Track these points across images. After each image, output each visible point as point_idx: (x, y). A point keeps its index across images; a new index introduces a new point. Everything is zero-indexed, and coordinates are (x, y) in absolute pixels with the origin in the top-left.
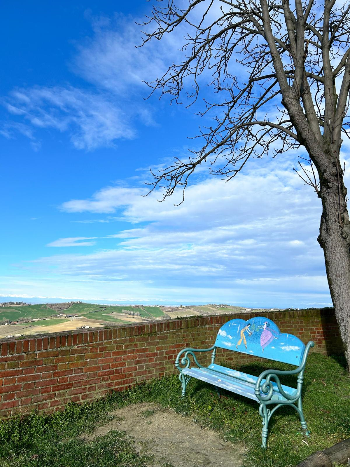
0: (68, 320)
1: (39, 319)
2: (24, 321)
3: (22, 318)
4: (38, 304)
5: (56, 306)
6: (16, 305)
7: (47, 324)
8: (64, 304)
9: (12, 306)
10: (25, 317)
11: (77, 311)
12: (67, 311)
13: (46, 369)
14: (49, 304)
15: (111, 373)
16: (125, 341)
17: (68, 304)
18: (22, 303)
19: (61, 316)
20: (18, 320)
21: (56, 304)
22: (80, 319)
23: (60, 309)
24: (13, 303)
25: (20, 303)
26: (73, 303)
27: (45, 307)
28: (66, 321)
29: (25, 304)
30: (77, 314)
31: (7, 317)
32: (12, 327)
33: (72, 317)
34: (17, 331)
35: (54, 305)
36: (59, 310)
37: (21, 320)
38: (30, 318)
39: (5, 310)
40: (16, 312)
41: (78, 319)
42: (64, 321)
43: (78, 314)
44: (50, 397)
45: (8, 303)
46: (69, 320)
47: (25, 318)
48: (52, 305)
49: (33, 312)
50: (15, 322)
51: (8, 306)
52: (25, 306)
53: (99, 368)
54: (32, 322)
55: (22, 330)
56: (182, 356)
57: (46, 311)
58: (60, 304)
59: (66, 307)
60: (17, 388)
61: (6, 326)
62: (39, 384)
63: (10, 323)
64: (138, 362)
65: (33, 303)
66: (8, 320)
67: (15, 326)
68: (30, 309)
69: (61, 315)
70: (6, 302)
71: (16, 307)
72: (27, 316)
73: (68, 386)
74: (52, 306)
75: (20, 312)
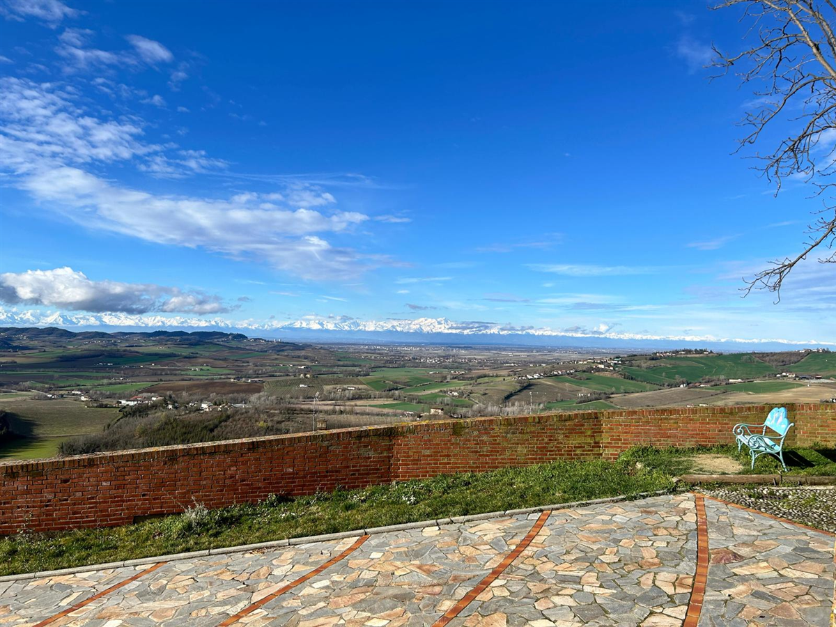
0: (801, 385)
1: (740, 380)
2: (713, 383)
3: (707, 377)
4: (736, 353)
5: (772, 358)
6: (696, 354)
7: (758, 389)
8: (791, 354)
9: (689, 356)
10: (713, 375)
11: (819, 368)
12: (797, 367)
13: (655, 426)
14: (758, 353)
15: (697, 434)
16: (708, 417)
17: (798, 354)
18: (705, 351)
19: (784, 376)
20: (700, 380)
21: (773, 354)
22: (827, 383)
23: (781, 364)
24: (689, 352)
25: (702, 352)
26: (809, 353)
27: (750, 359)
28: (797, 387)
29: (711, 352)
30: (818, 373)
31: (681, 374)
32: (692, 391)
33: (808, 379)
34: (701, 399)
35: (768, 354)
36: (779, 364)
37: (707, 380)
38: (722, 377)
39: (678, 362)
40: (698, 367)
41: (823, 383)
42: (791, 386)
43: (821, 374)
44: (658, 441)
45: (681, 351)
46: (804, 386)
47: (714, 378)
48: (763, 355)
49: (727, 367)
50: (697, 384)
51: (682, 356)
52: (712, 357)
53: (689, 430)
54: (726, 384)
55: (711, 397)
56: (738, 428)
57: (754, 366)
58: (780, 353)
59: (794, 359)
60: (640, 433)
61: (682, 389)
62: (652, 433)
63: (688, 384)
64: (720, 431)
65: (727, 350)
66: (684, 379)
67: (698, 390)
68: (721, 362)
69: (784, 374)
70: (678, 349)
71: (696, 358)
72: (716, 373)
73: (668, 437)
74: (763, 357)
75: (702, 368)
